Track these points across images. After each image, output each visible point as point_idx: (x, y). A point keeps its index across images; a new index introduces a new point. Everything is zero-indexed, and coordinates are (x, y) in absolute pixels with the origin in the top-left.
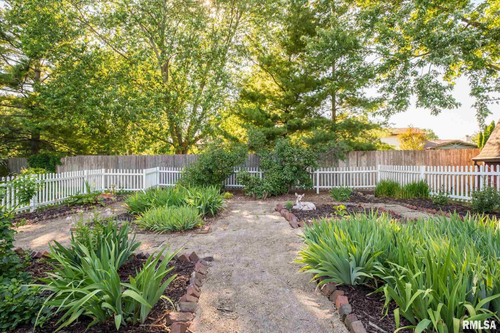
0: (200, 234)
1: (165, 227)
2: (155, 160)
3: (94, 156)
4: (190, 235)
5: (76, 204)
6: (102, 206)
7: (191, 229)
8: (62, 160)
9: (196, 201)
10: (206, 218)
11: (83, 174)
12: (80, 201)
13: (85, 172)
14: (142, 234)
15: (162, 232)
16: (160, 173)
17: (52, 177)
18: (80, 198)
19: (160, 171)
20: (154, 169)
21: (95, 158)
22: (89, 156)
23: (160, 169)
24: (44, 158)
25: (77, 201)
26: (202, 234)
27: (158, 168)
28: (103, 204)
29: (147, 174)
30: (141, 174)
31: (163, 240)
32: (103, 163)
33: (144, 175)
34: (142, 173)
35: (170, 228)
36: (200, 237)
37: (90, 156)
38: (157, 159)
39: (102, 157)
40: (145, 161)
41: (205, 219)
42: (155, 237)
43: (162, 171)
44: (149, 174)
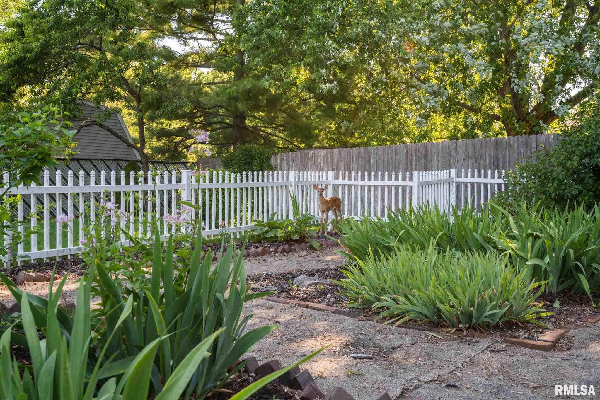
0: (523, 350)
1: (409, 307)
2: (450, 155)
3: (325, 151)
4: (485, 343)
5: (265, 238)
6: (312, 248)
7: (496, 327)
8: (273, 161)
9: (529, 245)
10: (563, 304)
11: (288, 179)
12: (271, 234)
13: (292, 173)
14: (348, 316)
15: (402, 321)
16: (458, 184)
17: (224, 180)
18: (272, 226)
19: (459, 180)
20: (444, 175)
21: (327, 153)
22: (316, 151)
23: (458, 175)
24: (245, 157)
25: (267, 232)
26: (528, 351)
27: (453, 171)
28: (316, 244)
29: (422, 185)
30: (408, 183)
31: (396, 344)
32: (342, 164)
33: (415, 184)
34: (411, 179)
35: (425, 311)
36: (518, 356)
37: (318, 150)
38: (453, 152)
39: (340, 153)
40: (426, 156)
41: (557, 305)
42: (380, 332)
43: (462, 179)
44: (430, 184)
